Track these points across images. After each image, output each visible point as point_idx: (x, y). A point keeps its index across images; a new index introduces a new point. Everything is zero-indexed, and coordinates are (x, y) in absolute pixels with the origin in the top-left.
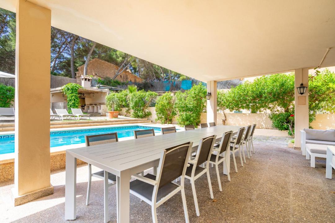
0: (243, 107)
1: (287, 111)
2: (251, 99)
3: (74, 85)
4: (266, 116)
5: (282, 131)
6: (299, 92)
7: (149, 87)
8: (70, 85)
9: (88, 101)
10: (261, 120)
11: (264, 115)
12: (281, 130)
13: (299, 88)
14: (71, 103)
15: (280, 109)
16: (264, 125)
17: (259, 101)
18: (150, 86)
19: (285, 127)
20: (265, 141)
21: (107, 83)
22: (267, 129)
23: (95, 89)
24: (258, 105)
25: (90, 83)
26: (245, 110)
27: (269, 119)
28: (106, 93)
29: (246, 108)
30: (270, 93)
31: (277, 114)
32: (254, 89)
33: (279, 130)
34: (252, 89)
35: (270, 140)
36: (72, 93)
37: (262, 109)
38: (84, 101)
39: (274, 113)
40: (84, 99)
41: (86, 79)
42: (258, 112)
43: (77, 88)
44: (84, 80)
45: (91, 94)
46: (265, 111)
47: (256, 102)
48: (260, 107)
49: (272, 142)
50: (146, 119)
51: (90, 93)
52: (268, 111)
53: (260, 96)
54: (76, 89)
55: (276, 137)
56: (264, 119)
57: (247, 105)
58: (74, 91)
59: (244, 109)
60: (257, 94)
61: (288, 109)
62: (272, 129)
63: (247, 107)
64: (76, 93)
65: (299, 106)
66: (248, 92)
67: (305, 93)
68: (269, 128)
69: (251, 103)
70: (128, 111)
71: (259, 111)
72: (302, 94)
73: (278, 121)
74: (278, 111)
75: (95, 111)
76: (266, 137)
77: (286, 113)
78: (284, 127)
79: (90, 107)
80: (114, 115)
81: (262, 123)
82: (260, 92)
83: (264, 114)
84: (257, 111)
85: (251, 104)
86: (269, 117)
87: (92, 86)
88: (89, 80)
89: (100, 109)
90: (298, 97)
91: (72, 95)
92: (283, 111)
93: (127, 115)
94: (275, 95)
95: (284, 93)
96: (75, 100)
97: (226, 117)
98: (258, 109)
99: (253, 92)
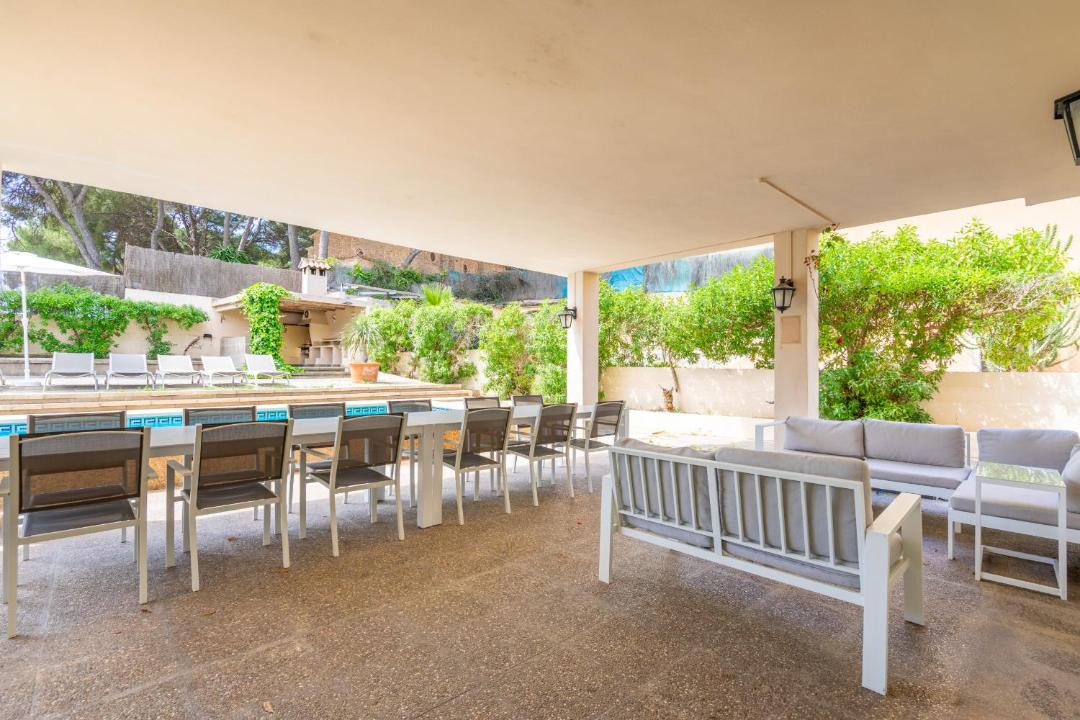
3: (267, 288)
7: (513, 288)
8: (257, 290)
9: (317, 333)
14: (259, 339)
17: (763, 329)
18: (517, 282)
21: (380, 278)
23: (337, 297)
25: (325, 279)
28: (363, 308)
36: (262, 310)
38: (308, 333)
40: (308, 325)
41: (313, 270)
43: (274, 298)
44: (308, 271)
45: (329, 313)
50: (460, 386)
51: (324, 311)
54: (272, 301)
58: (266, 305)
60: (755, 308)
64: (272, 310)
65: (784, 346)
67: (789, 307)
70: (415, 364)
75: (334, 363)
79: (322, 348)
80: (364, 373)
87: (331, 288)
88: (322, 272)
89: (346, 356)
91: (260, 317)
93: (415, 374)
96: (267, 331)
97: (676, 380)
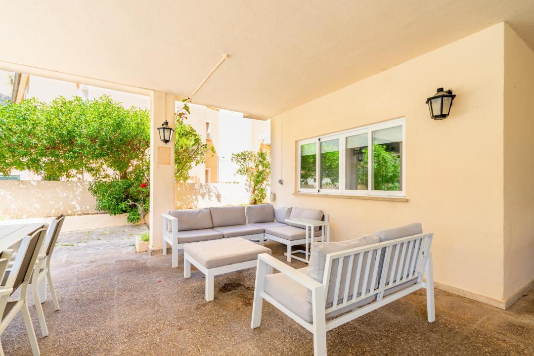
0: (20, 166)
1: (124, 176)
2: (45, 147)
4: (83, 186)
5: (117, 215)
6: (162, 138)
10: (71, 196)
11: (79, 184)
12: (115, 214)
13: (163, 130)
15: (110, 173)
16: (77, 206)
17: (65, 152)
19: (122, 208)
20: (82, 245)
22: (85, 214)
24: (61, 161)
26: (26, 171)
27: (90, 193)
29: (29, 168)
30: (93, 139)
31: (106, 182)
32: (55, 122)
33: (111, 214)
34: (48, 120)
35: (92, 239)
37: (74, 171)
39: (100, 181)
42: (63, 178)
46: (80, 176)
47: (58, 156)
48: (70, 167)
49: (100, 245)
52: (88, 177)
53: (69, 140)
55: (105, 229)
56: (78, 193)
57: (31, 160)
59: (23, 169)
60: (61, 135)
61: (125, 173)
62: (96, 214)
63: (34, 164)
65: (160, 166)
66: (34, 126)
67: (171, 141)
68: (90, 212)
69: (45, 156)
71: (65, 176)
72: (167, 141)
73: (109, 196)
74: (107, 176)
76: (84, 233)
77: (124, 181)
78: (120, 207)
81: (74, 203)
82: (69, 132)
83: (77, 182)
84: (61, 175)
85: (44, 159)
86: (90, 189)
90: (159, 148)
92: (117, 177)
94: (103, 143)
95: (121, 141)
98: (64, 172)
99: (50, 128)
